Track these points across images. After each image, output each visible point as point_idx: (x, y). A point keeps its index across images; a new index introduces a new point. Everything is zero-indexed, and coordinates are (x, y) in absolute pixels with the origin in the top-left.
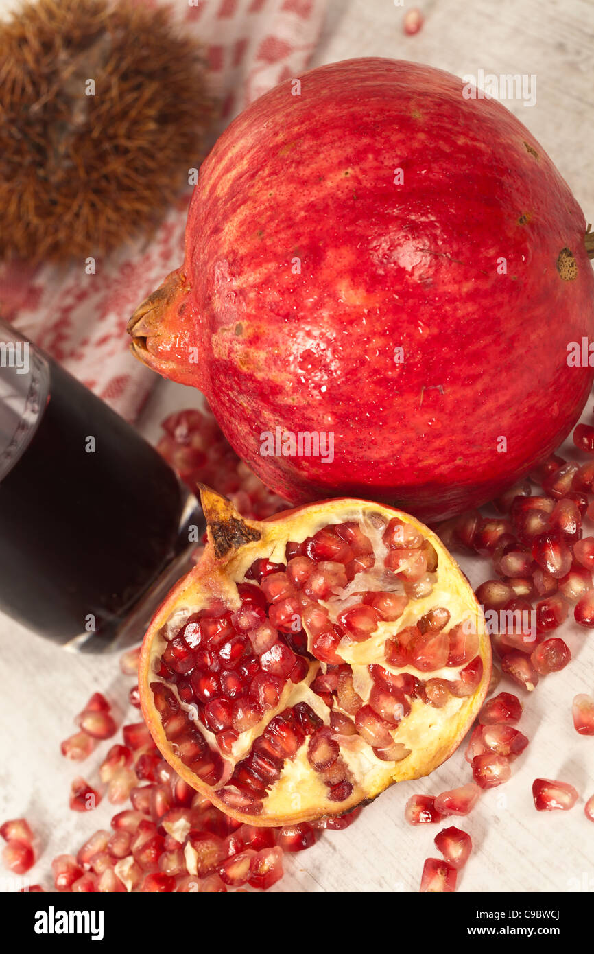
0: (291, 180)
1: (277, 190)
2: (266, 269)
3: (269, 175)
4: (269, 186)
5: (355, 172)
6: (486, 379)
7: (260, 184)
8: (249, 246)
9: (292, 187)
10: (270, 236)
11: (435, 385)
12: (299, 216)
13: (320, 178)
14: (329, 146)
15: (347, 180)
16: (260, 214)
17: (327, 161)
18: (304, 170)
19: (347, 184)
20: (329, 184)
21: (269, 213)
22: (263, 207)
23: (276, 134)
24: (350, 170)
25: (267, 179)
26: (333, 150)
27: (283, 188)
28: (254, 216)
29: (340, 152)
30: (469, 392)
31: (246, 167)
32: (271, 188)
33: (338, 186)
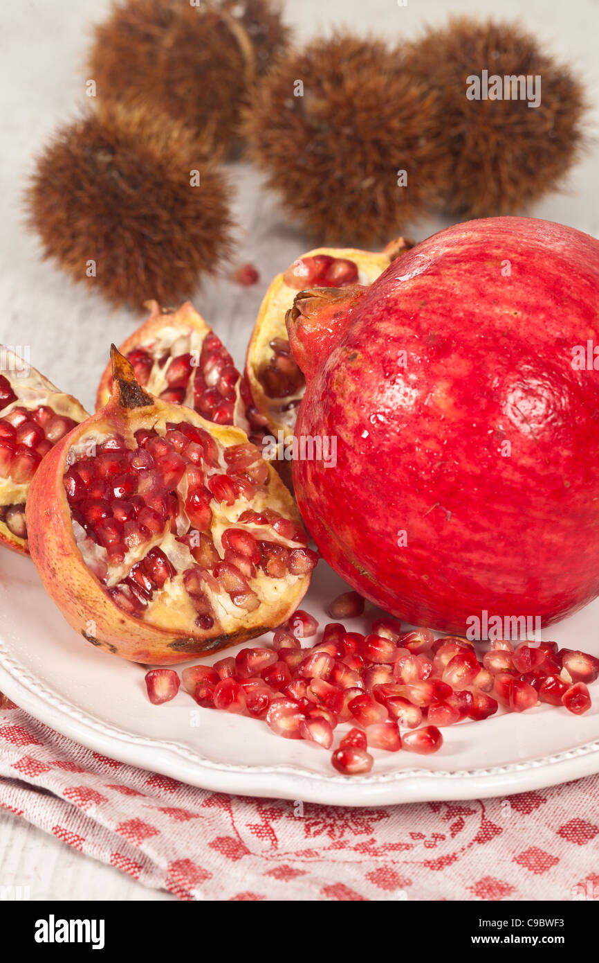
0: (476, 286)
1: (461, 284)
2: (405, 330)
3: (466, 271)
4: (459, 277)
5: (522, 317)
6: (486, 536)
7: (455, 271)
8: (408, 306)
9: (473, 291)
10: (427, 310)
11: (448, 509)
12: (457, 314)
13: (496, 300)
14: (523, 285)
15: (512, 318)
16: (435, 290)
17: (511, 294)
18: (491, 287)
19: (509, 321)
20: (497, 310)
21: (441, 295)
22: (441, 288)
23: (498, 247)
24: (519, 313)
25: (462, 272)
26: (522, 291)
27: (466, 287)
28: (430, 289)
29: (525, 296)
30: (467, 534)
31: (458, 252)
32: (459, 280)
33: (501, 317)
